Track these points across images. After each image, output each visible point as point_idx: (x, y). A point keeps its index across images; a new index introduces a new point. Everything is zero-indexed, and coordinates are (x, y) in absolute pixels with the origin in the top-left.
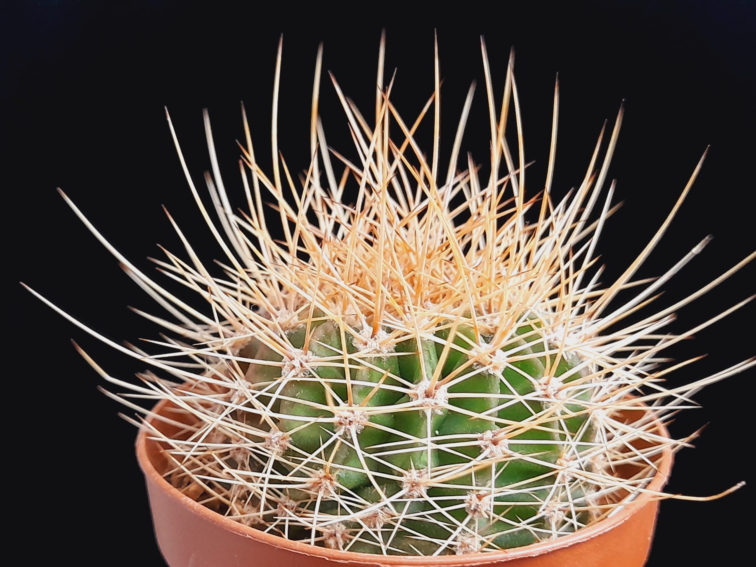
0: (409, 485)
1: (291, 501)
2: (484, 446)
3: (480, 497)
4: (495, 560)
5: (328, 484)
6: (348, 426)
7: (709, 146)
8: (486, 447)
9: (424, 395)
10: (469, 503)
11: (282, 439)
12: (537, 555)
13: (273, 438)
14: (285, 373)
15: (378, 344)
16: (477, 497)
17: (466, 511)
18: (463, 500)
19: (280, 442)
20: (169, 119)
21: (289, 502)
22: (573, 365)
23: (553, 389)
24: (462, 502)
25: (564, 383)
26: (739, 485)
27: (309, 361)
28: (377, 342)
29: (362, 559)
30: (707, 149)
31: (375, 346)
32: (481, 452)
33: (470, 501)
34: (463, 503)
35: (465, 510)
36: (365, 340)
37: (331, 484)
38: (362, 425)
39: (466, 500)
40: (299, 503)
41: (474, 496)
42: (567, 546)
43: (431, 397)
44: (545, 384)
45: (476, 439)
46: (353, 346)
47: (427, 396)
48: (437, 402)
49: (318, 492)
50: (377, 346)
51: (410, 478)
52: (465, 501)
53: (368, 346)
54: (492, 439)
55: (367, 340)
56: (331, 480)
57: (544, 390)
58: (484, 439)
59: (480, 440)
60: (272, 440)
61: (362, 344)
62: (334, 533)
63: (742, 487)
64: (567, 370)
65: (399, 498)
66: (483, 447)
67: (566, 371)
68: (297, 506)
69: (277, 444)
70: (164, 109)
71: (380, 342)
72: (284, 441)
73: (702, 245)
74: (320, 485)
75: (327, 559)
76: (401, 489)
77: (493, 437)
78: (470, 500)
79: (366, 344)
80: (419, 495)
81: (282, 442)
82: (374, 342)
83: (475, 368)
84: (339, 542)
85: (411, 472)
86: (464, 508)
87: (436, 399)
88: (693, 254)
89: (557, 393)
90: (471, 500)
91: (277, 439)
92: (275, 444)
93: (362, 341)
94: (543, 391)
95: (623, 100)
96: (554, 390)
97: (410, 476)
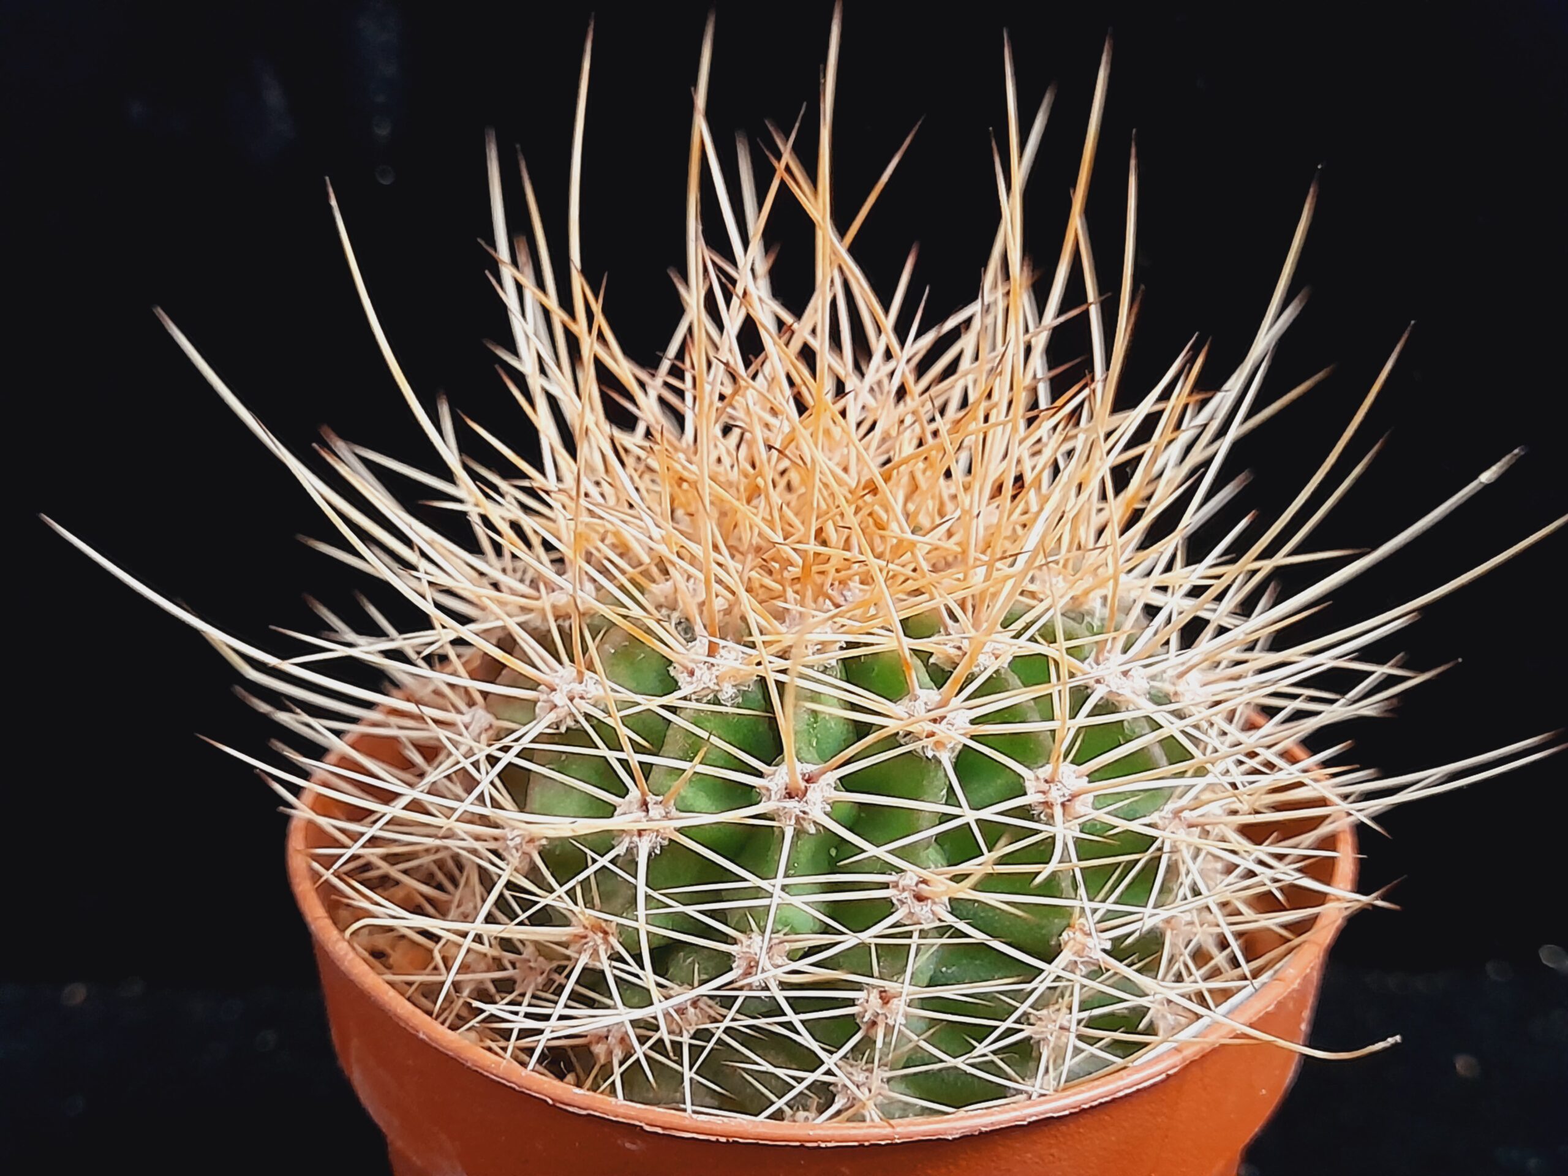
0: (744, 964)
1: (541, 959)
2: (898, 900)
3: (885, 998)
4: (868, 1141)
5: (600, 941)
6: (636, 839)
7: (1413, 322)
8: (902, 903)
9: (784, 792)
10: (864, 1007)
11: (529, 842)
12: (957, 1136)
13: (510, 837)
14: (539, 715)
15: (714, 676)
16: (881, 998)
17: (858, 1021)
18: (853, 1000)
19: (524, 846)
20: (333, 202)
21: (536, 961)
22: (1134, 732)
23: (1061, 793)
24: (851, 1002)
25: (1090, 782)
26: (1391, 1041)
27: (585, 696)
28: (712, 674)
29: (611, 1111)
30: (1409, 329)
31: (707, 681)
32: (893, 910)
33: (865, 1004)
34: (854, 1005)
35: (855, 1019)
36: (691, 665)
37: (606, 941)
38: (663, 839)
39: (858, 999)
40: (555, 964)
41: (875, 994)
42: (1025, 1123)
43: (796, 798)
44: (1046, 781)
45: (885, 886)
46: (669, 675)
47: (790, 796)
48: (806, 809)
49: (580, 953)
50: (710, 680)
51: (748, 950)
52: (857, 1002)
53: (695, 678)
54: (915, 888)
55: (695, 667)
56: (606, 933)
57: (1044, 792)
58: (900, 887)
59: (893, 887)
60: (509, 842)
61: (685, 674)
62: (606, 1034)
63: (1395, 1045)
64: (1122, 742)
65: (718, 989)
66: (895, 901)
67: (1120, 745)
68: (551, 970)
69: (517, 850)
70: (325, 181)
71: (717, 673)
72: (531, 845)
73: (1502, 467)
74: (584, 941)
75: (550, 1102)
76: (731, 969)
77: (917, 885)
78: (867, 1003)
79: (692, 673)
80: (763, 985)
81: (527, 848)
82: (707, 672)
83: (902, 741)
84: (615, 1052)
85: (751, 938)
86: (853, 1015)
87: (806, 802)
88: (1481, 483)
89: (1069, 800)
90: (867, 1001)
91: (518, 840)
92: (514, 851)
93: (686, 668)
94: (1041, 795)
95: (1319, 167)
96: (1064, 795)
97: (749, 946)
